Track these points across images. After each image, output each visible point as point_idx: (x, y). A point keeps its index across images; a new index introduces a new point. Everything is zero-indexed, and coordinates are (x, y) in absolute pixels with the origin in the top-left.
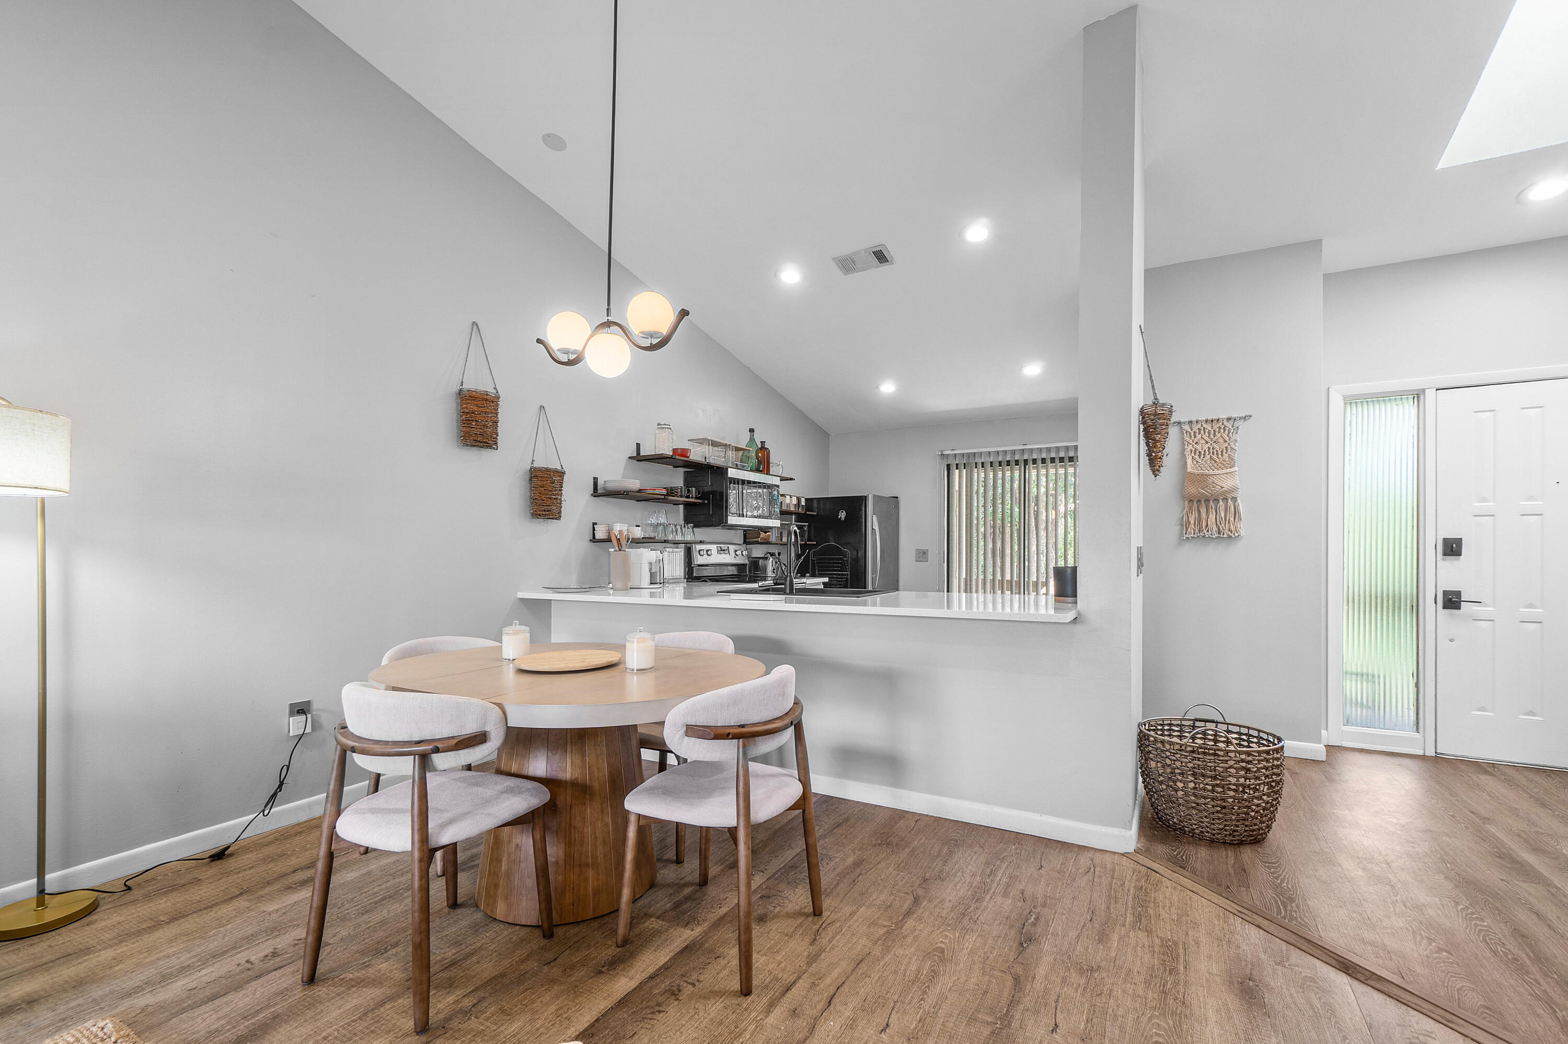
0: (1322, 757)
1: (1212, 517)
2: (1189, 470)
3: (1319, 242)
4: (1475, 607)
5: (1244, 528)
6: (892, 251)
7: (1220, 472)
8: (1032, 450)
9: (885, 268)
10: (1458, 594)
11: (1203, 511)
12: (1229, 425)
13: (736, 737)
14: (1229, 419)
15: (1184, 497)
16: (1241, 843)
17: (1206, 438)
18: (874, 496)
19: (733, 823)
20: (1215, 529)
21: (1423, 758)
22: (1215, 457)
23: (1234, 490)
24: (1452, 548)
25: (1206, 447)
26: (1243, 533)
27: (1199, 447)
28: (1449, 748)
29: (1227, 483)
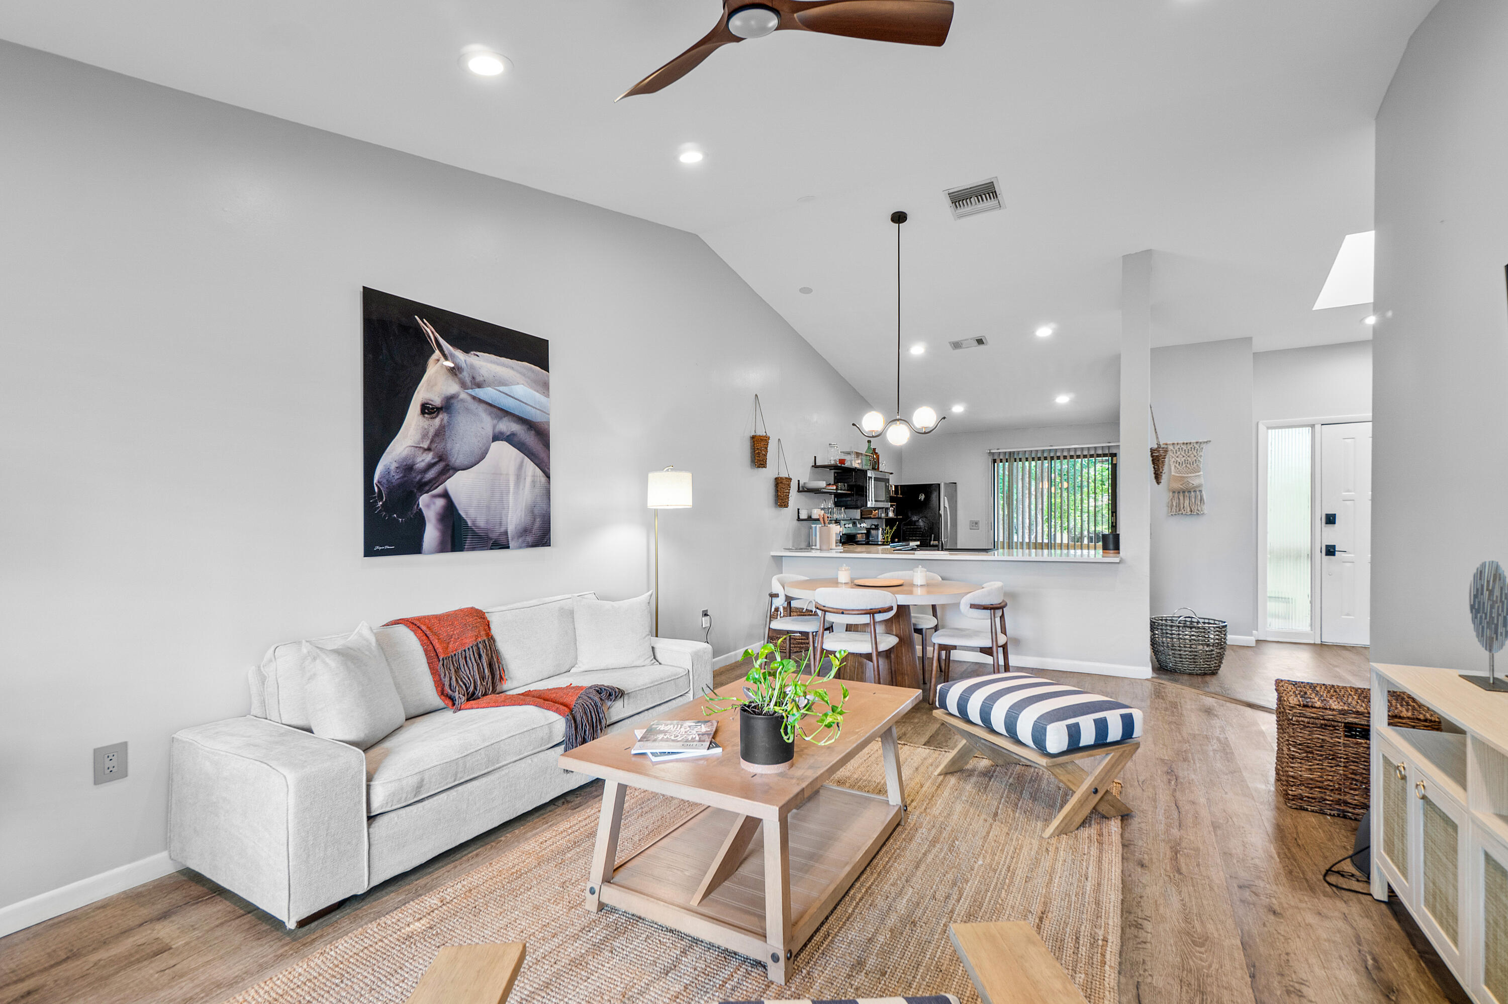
0: (1254, 644)
1: (1187, 502)
2: (1173, 473)
3: (1250, 339)
4: (1343, 554)
5: (1206, 509)
6: (988, 338)
7: (1190, 475)
8: (1056, 450)
9: (982, 347)
10: (1334, 547)
11: (1181, 498)
12: (1197, 446)
13: (991, 609)
14: (1197, 443)
15: (1169, 490)
16: (1205, 674)
17: (1183, 453)
18: (945, 484)
19: (990, 645)
20: (1189, 509)
21: (1314, 644)
22: (1188, 465)
23: (1200, 486)
24: (1330, 519)
25: (1183, 459)
26: (1206, 512)
27: (1178, 460)
28: (1328, 639)
29: (1196, 482)
